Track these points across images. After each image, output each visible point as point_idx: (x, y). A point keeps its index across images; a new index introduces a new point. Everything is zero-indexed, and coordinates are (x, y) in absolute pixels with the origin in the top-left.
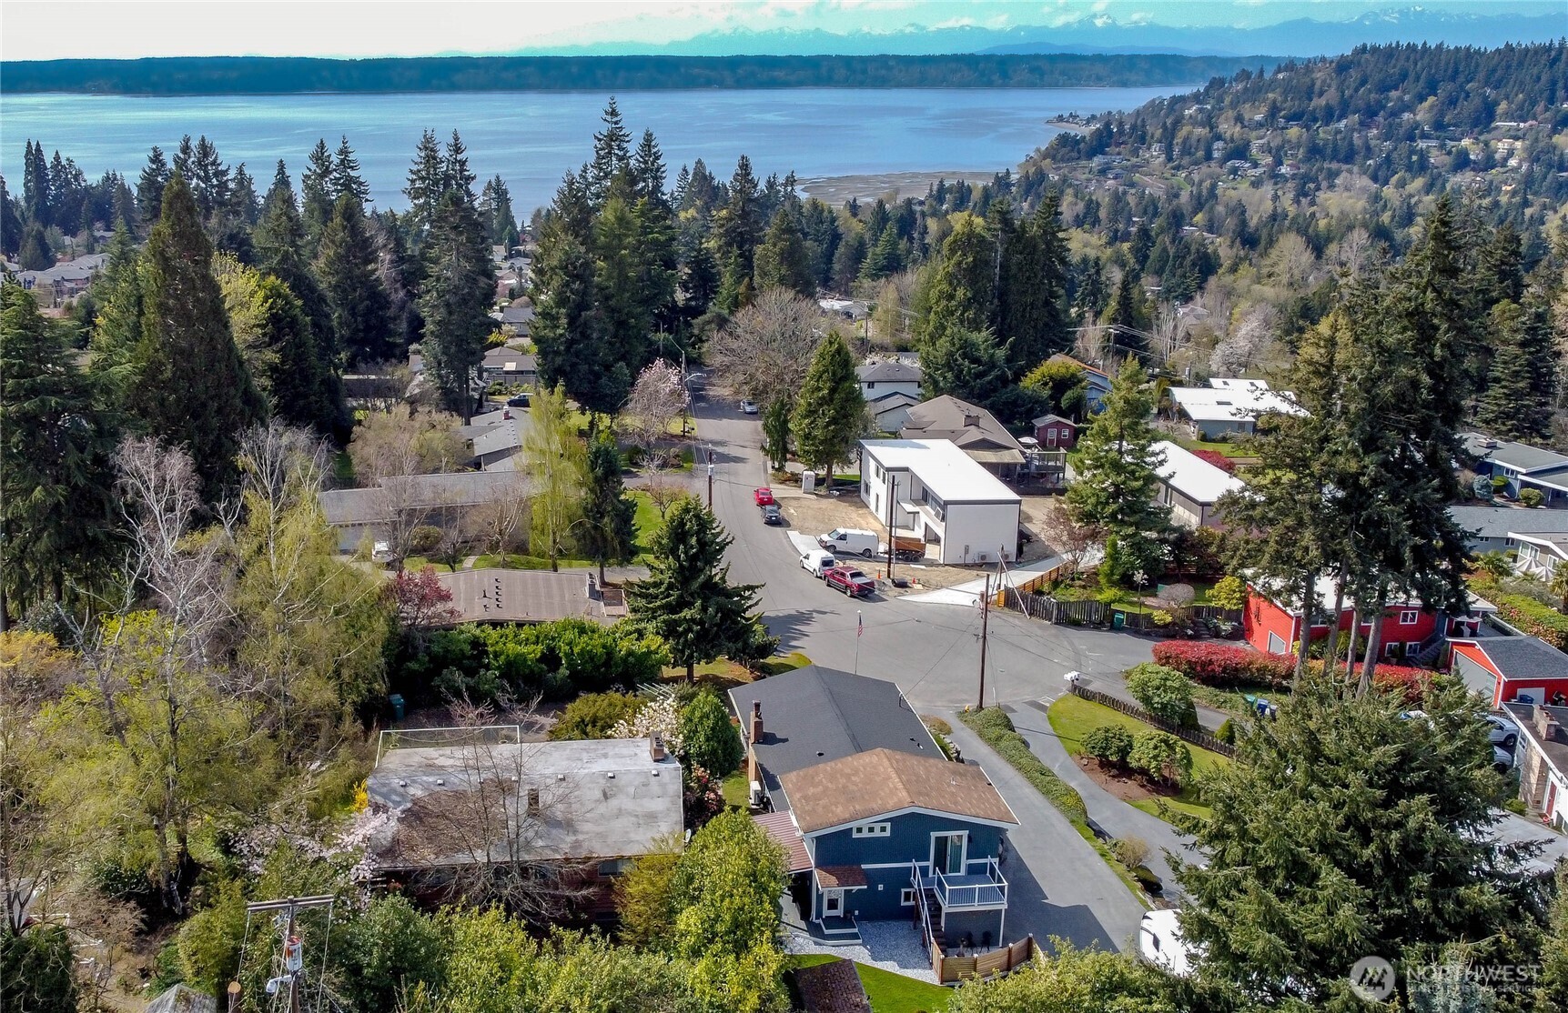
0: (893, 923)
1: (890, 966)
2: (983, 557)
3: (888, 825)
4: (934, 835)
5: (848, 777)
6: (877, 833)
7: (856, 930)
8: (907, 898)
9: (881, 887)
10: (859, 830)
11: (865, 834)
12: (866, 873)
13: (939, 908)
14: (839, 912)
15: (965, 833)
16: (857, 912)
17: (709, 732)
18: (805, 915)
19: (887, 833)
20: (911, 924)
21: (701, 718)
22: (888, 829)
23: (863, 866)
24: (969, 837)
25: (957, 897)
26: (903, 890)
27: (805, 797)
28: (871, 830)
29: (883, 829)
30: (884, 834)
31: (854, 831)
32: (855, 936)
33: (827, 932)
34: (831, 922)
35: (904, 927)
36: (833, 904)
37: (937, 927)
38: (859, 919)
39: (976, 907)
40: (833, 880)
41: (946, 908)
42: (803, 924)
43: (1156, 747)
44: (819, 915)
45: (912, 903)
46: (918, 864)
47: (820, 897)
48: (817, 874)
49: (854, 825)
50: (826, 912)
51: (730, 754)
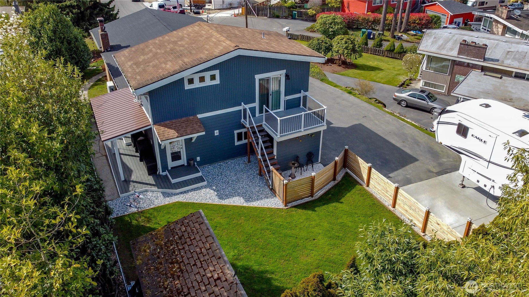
0: (229, 162)
1: (238, 201)
2: (231, 4)
3: (217, 73)
4: (258, 77)
5: (175, 43)
6: (208, 82)
7: (200, 174)
8: (240, 138)
9: (217, 133)
10: (191, 81)
11: (197, 84)
12: (202, 120)
13: (271, 140)
14: (183, 161)
15: (281, 73)
16: (198, 159)
17: (50, 34)
18: (152, 170)
19: (217, 81)
20: (246, 159)
21: (42, 24)
22: (218, 77)
23: (200, 116)
24: (287, 76)
25: (288, 125)
26: (236, 132)
27: (137, 64)
28: (202, 79)
29: (213, 78)
30: (214, 83)
31: (186, 82)
32: (200, 179)
33: (173, 181)
34: (177, 171)
35: (240, 162)
36: (176, 156)
37: (271, 156)
38: (200, 164)
39: (303, 132)
40: (172, 133)
41: (278, 138)
42: (150, 179)
43: (346, 43)
44: (165, 167)
45: (244, 141)
46: (247, 107)
47: (163, 152)
48: (156, 130)
49: (186, 74)
50: (171, 164)
51: (75, 53)
